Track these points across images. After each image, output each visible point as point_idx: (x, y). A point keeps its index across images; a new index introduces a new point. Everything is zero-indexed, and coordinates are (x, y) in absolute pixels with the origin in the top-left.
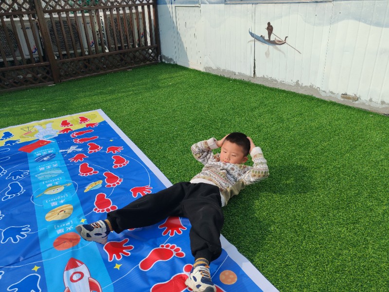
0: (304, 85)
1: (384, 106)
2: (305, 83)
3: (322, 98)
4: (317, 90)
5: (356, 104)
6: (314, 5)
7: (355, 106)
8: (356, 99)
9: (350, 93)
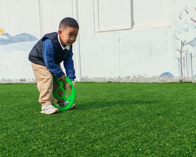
0: (6, 80)
1: (33, 80)
2: (6, 78)
3: (13, 83)
4: (11, 80)
5: (25, 82)
6: (4, 45)
7: (25, 83)
8: (25, 80)
9: (22, 79)
